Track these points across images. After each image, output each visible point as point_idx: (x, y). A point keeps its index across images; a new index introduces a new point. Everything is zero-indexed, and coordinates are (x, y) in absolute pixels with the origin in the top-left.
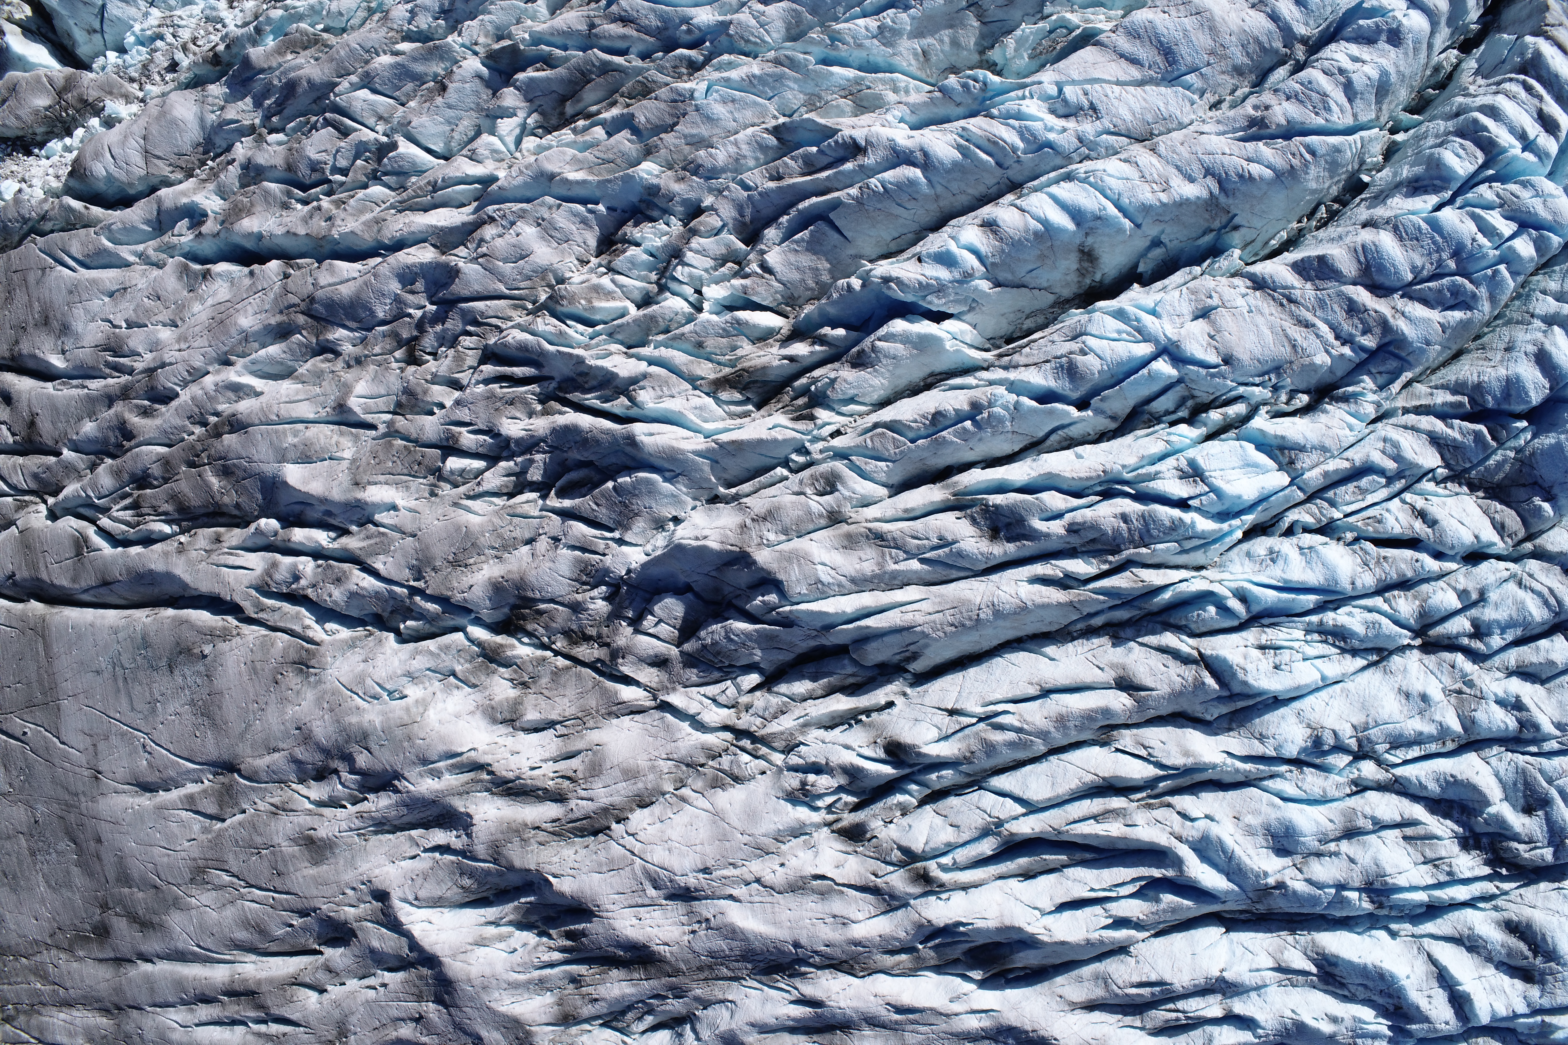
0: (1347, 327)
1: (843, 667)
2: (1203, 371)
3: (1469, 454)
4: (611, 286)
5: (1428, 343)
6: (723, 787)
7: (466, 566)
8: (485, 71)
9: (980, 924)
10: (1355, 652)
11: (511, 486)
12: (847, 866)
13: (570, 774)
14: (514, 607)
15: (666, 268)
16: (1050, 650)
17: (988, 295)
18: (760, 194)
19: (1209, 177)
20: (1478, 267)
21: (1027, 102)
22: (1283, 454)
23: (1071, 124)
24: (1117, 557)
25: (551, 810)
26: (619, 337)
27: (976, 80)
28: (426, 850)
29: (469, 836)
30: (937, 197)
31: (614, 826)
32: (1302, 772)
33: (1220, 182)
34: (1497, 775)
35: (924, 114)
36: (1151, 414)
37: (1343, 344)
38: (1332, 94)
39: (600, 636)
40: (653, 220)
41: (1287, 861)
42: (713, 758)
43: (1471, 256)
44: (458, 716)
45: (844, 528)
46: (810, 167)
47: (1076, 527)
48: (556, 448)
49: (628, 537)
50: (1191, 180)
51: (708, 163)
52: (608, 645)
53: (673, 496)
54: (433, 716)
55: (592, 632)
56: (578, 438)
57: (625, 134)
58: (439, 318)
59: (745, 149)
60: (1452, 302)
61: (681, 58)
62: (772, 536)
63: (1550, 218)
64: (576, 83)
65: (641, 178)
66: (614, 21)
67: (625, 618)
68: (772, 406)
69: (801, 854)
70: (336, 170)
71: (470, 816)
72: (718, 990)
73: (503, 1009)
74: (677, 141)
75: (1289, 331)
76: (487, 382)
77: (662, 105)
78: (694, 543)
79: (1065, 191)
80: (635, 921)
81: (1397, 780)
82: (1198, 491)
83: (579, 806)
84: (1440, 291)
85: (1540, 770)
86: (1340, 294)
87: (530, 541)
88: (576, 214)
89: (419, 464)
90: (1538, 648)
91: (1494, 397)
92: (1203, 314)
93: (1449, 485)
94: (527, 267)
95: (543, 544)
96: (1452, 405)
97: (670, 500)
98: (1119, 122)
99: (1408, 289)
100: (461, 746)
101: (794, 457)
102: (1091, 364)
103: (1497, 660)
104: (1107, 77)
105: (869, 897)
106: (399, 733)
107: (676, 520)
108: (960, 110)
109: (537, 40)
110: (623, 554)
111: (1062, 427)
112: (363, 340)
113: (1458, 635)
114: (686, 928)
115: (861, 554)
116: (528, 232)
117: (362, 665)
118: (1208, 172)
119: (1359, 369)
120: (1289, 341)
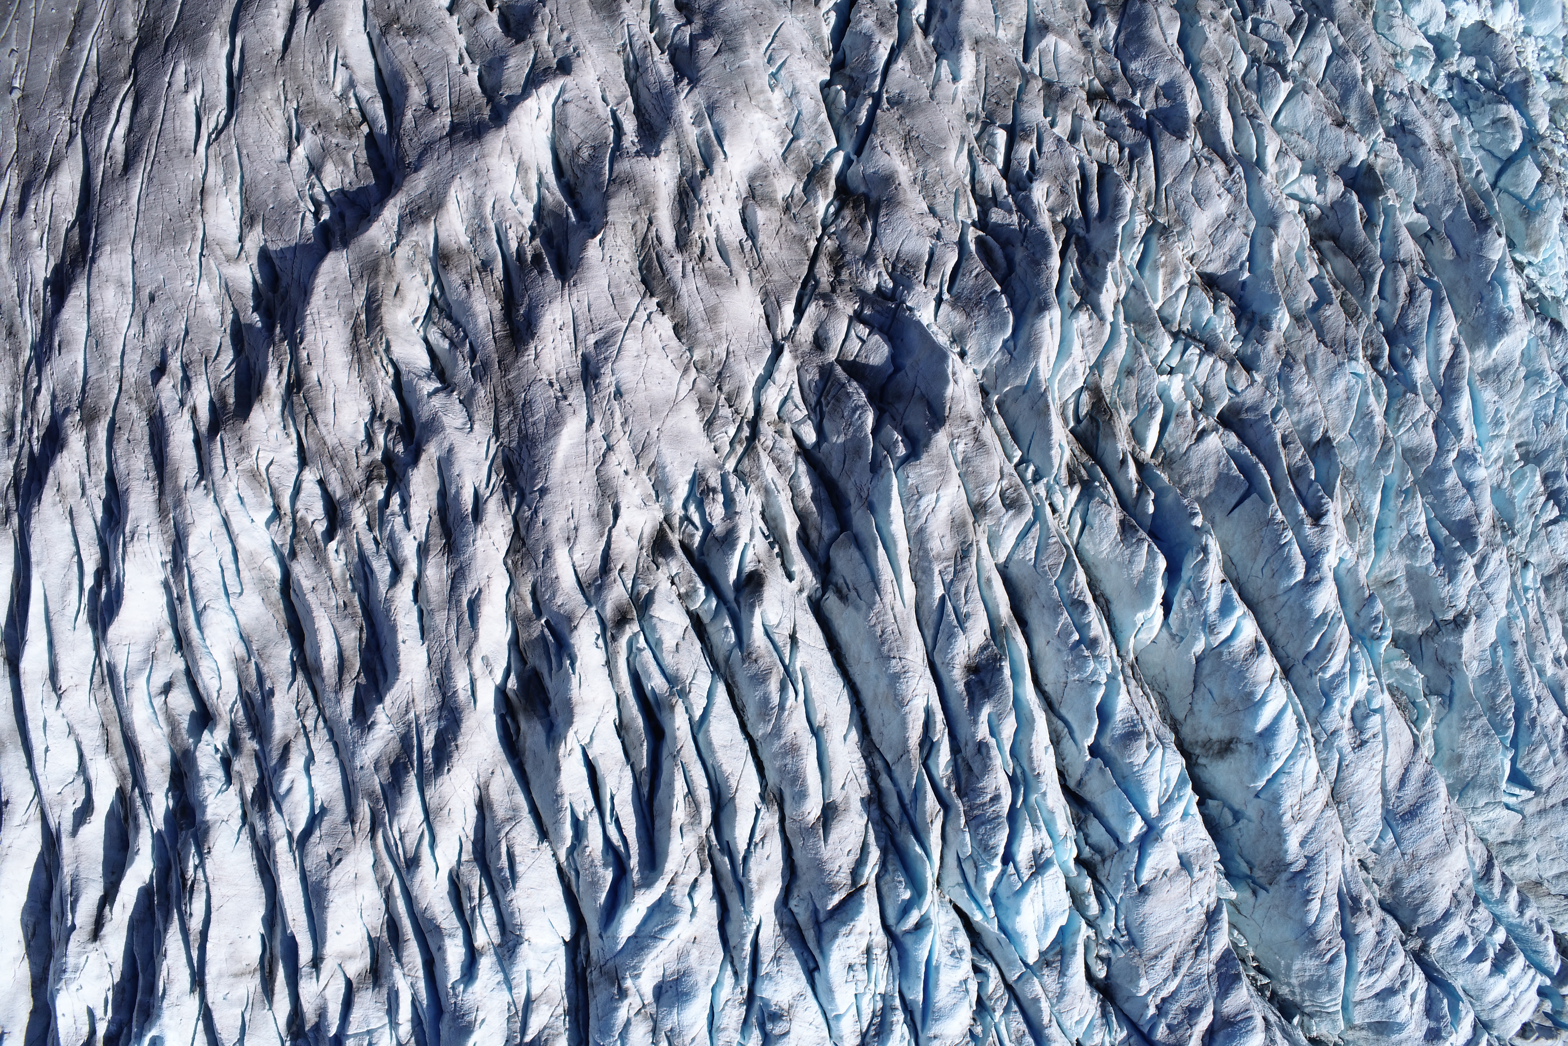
0: (1175, 1009)
1: (829, 526)
2: (1132, 867)
4: (1177, 286)
6: (701, 409)
7: (906, 149)
8: (1356, 164)
9: (575, 680)
11: (983, 193)
12: (629, 539)
13: (708, 254)
14: (866, 197)
15: (1194, 339)
16: (854, 736)
17: (1188, 651)
18: (1269, 427)
19: (1305, 861)
21: (1366, 680)
22: (1057, 954)
23: (1347, 724)
24: (954, 794)
25: (669, 237)
26: (1132, 295)
27: (1382, 629)
28: (614, 113)
29: (637, 153)
30: (1273, 598)
31: (655, 300)
32: (741, 1004)
33: (1301, 872)
35: (1347, 581)
36: (1085, 820)
37: (1158, 1007)
38: (1384, 977)
39: (841, 283)
40: (1237, 324)
41: (649, 998)
42: (728, 400)
44: (757, 142)
45: (970, 520)
46: (1297, 473)
47: (984, 750)
48: (1025, 235)
49: (944, 307)
50: (1302, 844)
51: (1294, 376)
52: (833, 290)
53: (988, 351)
54: (757, 116)
55: (845, 275)
56: (1038, 256)
57: (1314, 297)
58: (1134, 121)
59: (1308, 411)
61: (1380, 349)
62: (961, 447)
64: (1351, 250)
65: (1276, 313)
66: (1410, 284)
67: (862, 308)
68: (1076, 446)
69: (638, 492)
70: (1256, 24)
71: (657, 154)
72: (484, 414)
73: (452, 192)
74: (1309, 347)
75: (1170, 950)
76: (1082, 166)
77: (1341, 331)
78: (950, 371)
79: (1289, 721)
80: (559, 323)
82: (1022, 871)
83: (675, 264)
86: (1205, 999)
87: (932, 211)
88: (1239, 251)
89: (997, 103)
92: (1185, 863)
94: (1189, 206)
95: (933, 224)
97: (984, 347)
98: (1351, 770)
100: (730, 145)
101: (1031, 468)
102: (1139, 754)
104: (1388, 757)
105: (598, 564)
106: (739, 83)
107: (962, 355)
108: (1352, 616)
109: (1388, 212)
110: (928, 303)
111: (1071, 732)
112: (1106, 50)
114: (554, 377)
115: (948, 537)
116: (1222, 205)
117: (799, 48)
118: (1310, 860)
119: (1133, 1026)
120: (1161, 952)
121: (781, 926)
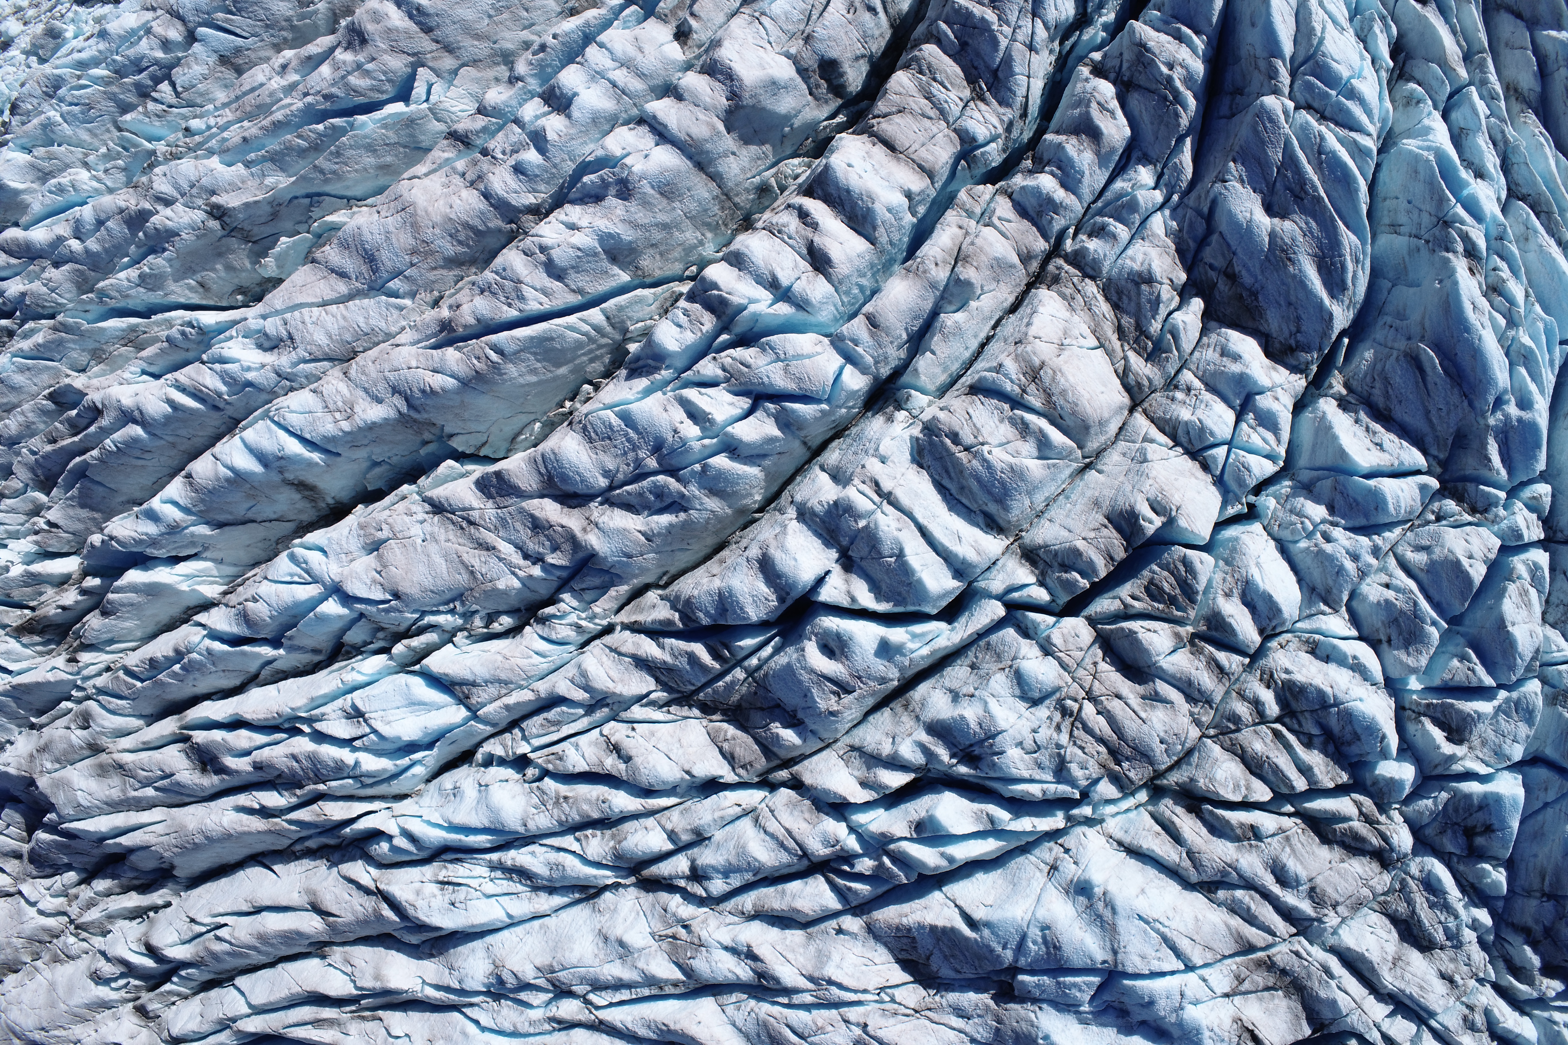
0: (532, 546)
3: (687, 677)
5: (630, 557)
6: (61, 962)
10: (551, 890)
19: (397, 396)
20: (687, 462)
21: (232, 342)
23: (274, 357)
24: (304, 791)
27: (193, 327)
30: (173, 445)
32: (498, 1004)
33: (407, 400)
34: (734, 1025)
36: (349, 646)
37: (534, 564)
38: (527, 280)
43: (673, 451)
45: (103, 757)
47: (260, 765)
50: (379, 401)
59: (31, 417)
60: (658, 505)
62: (49, 765)
63: (794, 386)
68: (61, 647)
75: (465, 557)
78: (7, 768)
81: (601, 1022)
82: (359, 733)
84: (641, 495)
85: (788, 1026)
86: (522, 511)
90: (784, 892)
91: (707, 614)
92: (374, 547)
93: (673, 709)
96: (661, 622)
98: (314, 349)
99: (607, 495)
101: (74, 692)
102: (260, 610)
103: (730, 905)
104: (310, 300)
107: (10, 743)
108: (193, 354)
111: (268, 663)
113: (671, 878)
115: (110, 781)
118: (395, 390)
119: (564, 585)
120: (467, 567)
121: (432, 956)
